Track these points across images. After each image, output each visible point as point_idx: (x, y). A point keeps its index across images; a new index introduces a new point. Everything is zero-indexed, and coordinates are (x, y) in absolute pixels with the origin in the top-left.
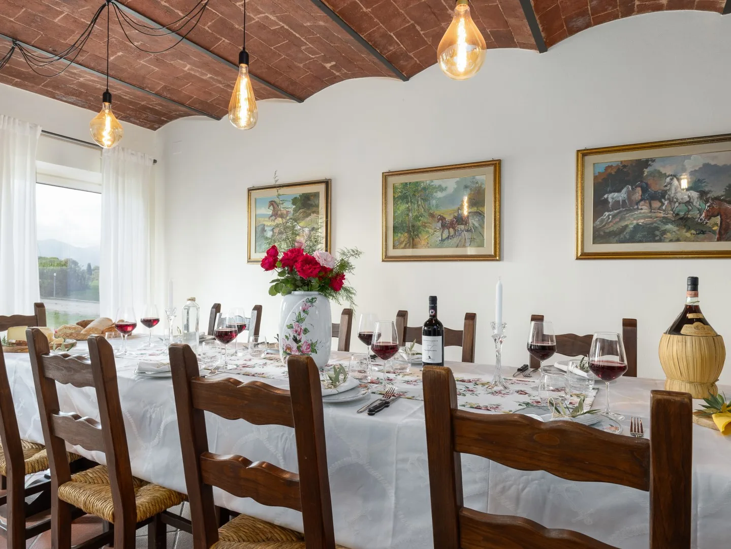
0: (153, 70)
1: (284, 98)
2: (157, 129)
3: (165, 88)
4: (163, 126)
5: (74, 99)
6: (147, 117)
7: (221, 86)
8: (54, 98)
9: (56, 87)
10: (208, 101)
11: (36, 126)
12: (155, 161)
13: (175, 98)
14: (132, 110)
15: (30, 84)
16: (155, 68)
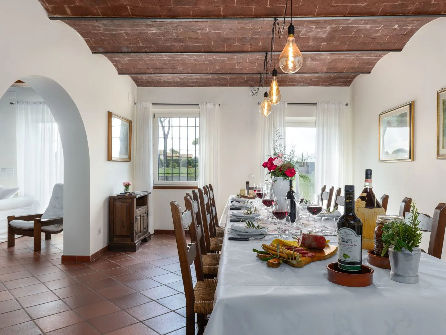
0: (316, 64)
1: (388, 53)
2: (350, 85)
3: (328, 69)
4: (352, 83)
5: (302, 84)
6: (340, 81)
7: (354, 58)
8: (295, 86)
9: (293, 82)
10: (356, 66)
11: (285, 102)
12: (347, 105)
13: (336, 71)
14: (331, 80)
15: (283, 84)
16: (316, 63)
